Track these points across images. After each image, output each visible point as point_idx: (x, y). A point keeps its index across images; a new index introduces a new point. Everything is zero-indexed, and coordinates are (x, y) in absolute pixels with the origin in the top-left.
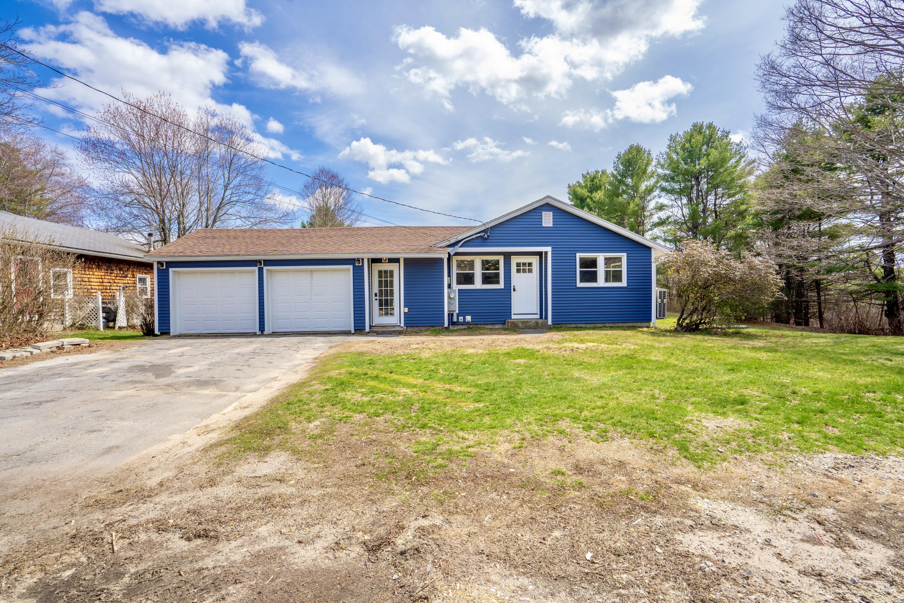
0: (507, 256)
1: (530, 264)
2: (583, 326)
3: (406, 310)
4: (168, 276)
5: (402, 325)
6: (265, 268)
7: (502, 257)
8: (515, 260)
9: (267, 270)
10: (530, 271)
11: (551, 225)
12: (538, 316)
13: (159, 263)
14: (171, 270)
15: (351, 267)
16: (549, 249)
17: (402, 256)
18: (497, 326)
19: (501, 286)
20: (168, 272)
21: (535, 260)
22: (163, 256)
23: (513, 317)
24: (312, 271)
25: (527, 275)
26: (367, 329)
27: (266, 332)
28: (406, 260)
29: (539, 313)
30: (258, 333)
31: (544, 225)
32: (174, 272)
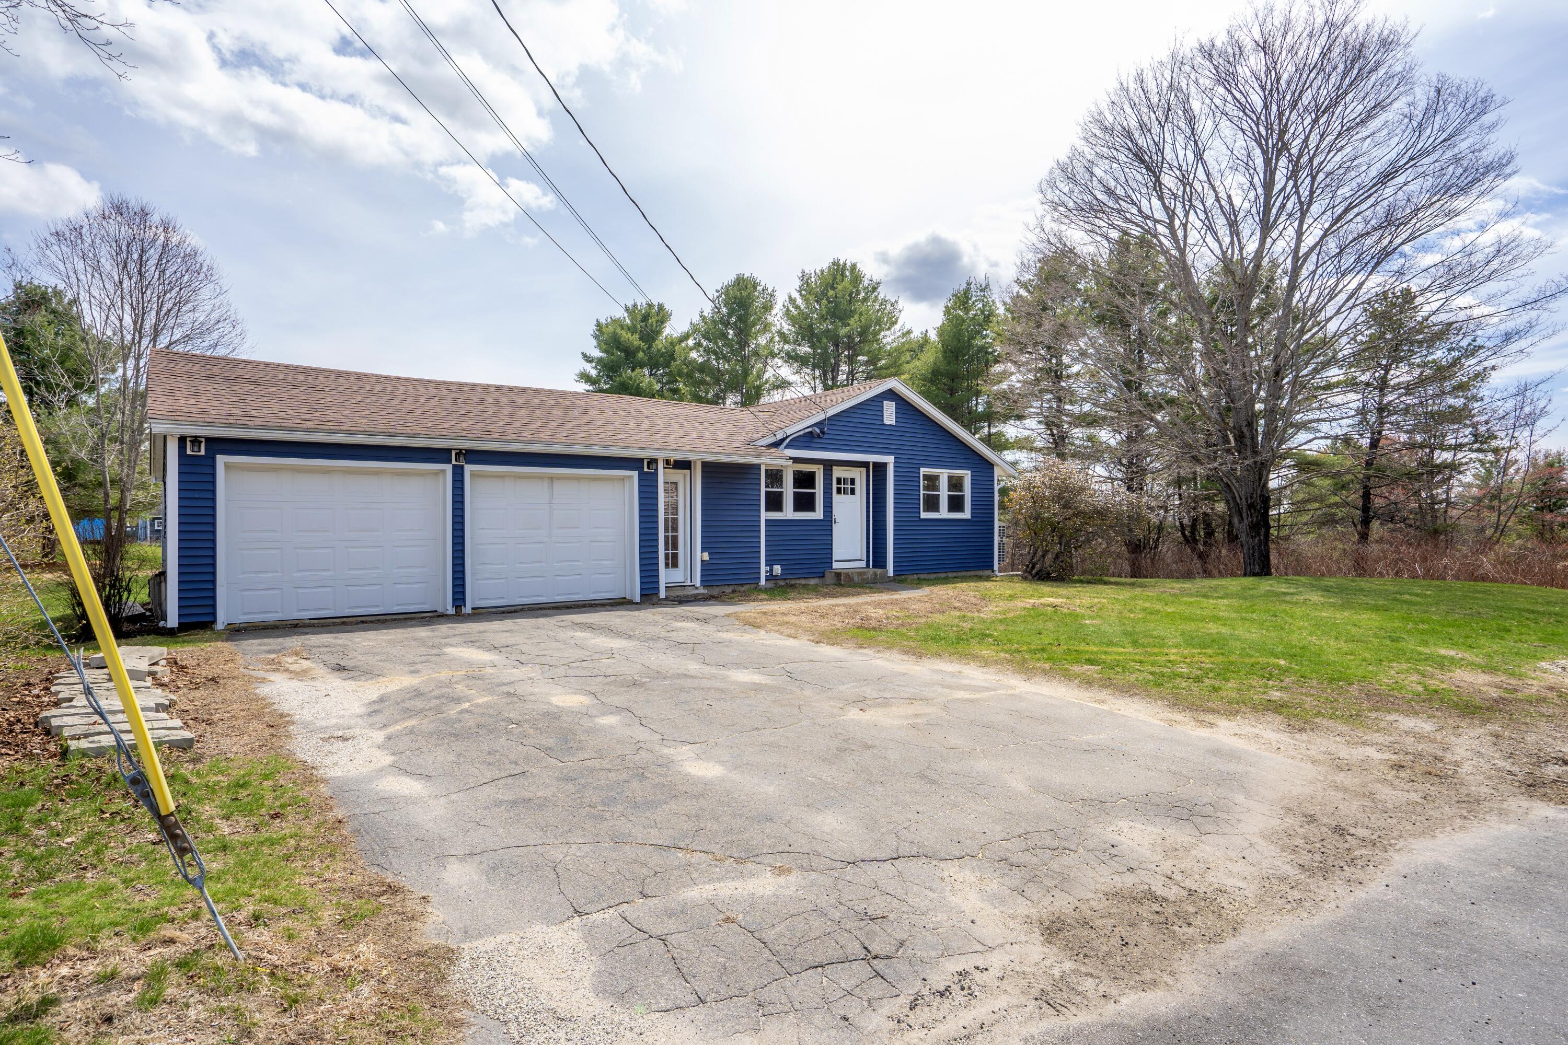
0: (828, 465)
1: (853, 481)
2: (925, 576)
3: (706, 556)
4: (214, 475)
5: (698, 582)
6: (468, 468)
7: (821, 467)
8: (838, 472)
10: (853, 491)
11: (893, 423)
12: (863, 564)
13: (182, 440)
14: (221, 460)
15: (635, 474)
16: (890, 460)
17: (698, 458)
18: (812, 582)
19: (818, 514)
20: (214, 467)
21: (859, 475)
22: (206, 424)
23: (835, 565)
24: (551, 478)
25: (849, 497)
26: (662, 595)
27: (467, 610)
28: (705, 465)
29: (865, 558)
30: (451, 610)
31: (886, 422)
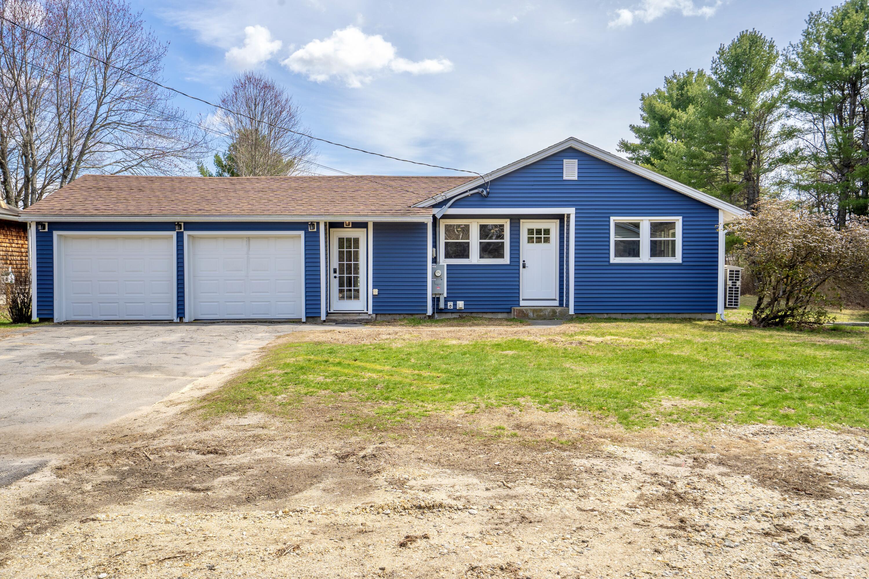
0: (515, 220)
1: (547, 231)
2: (619, 316)
3: (376, 292)
4: (52, 241)
5: (370, 311)
6: (186, 234)
7: (508, 221)
8: (525, 226)
9: (189, 236)
10: (547, 240)
11: (575, 178)
12: (557, 303)
13: (38, 223)
14: (56, 234)
15: (302, 233)
16: (571, 211)
17: (371, 220)
18: (500, 316)
19: (506, 260)
20: (52, 237)
21: (553, 226)
22: (44, 215)
23: (522, 303)
24: (249, 238)
25: (542, 245)
26: (323, 317)
27: (186, 320)
28: (375, 224)
29: (558, 298)
30: (176, 320)
31: (565, 178)
32: (60, 236)
